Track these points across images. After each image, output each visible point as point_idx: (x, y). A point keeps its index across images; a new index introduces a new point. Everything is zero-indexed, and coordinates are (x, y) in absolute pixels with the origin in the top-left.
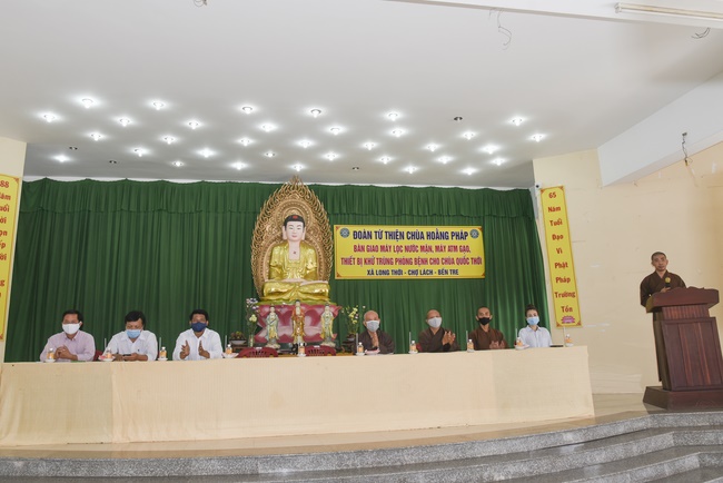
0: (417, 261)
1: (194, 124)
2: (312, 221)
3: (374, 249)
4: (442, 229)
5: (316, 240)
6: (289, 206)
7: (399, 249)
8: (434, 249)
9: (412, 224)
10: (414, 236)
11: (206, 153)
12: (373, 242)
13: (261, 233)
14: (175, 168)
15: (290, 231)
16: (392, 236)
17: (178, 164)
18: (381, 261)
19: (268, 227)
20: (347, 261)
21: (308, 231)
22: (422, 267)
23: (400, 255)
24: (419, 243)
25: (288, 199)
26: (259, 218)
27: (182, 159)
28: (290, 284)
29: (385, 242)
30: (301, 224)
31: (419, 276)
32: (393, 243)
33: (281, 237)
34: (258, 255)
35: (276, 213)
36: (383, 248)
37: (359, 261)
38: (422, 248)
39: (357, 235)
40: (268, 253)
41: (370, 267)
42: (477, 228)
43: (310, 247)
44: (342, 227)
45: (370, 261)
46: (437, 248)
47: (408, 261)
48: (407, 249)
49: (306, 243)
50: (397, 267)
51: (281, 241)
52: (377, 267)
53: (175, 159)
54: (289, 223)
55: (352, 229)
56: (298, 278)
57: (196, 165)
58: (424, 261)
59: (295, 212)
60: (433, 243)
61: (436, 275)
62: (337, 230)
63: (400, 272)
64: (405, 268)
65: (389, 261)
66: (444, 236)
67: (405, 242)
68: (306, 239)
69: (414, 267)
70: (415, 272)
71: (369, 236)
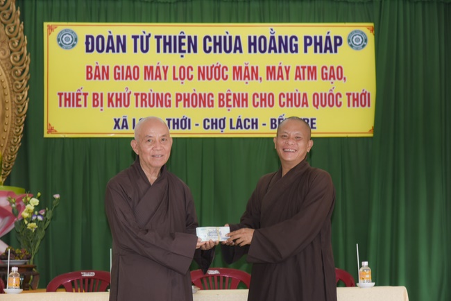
0: (224, 100)
3: (130, 73)
4: (283, 30)
7: (184, 73)
8: (262, 73)
9: (216, 18)
10: (220, 44)
12: (130, 58)
16: (170, 44)
18: (144, 99)
20: (70, 100)
22: (235, 113)
23: (188, 87)
24: (230, 60)
29: (154, 58)
31: (228, 133)
32: (172, 60)
36: (149, 72)
37: (97, 100)
38: (237, 71)
39: (92, 44)
41: (120, 112)
42: (366, 28)
44: (60, 27)
45: (120, 100)
46: (271, 72)
47: (203, 100)
48: (203, 73)
50: (178, 112)
52: (135, 113)
55: (84, 30)
58: (241, 100)
60: (262, 61)
61: (264, 131)
62: (53, 32)
63: (185, 123)
64: (197, 115)
65: (161, 100)
66: (286, 45)
67: (200, 59)
69: (216, 112)
70: (217, 123)
71: (121, 45)
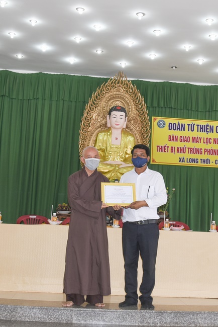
1: (34, 21)
2: (133, 112)
3: (186, 140)
5: (136, 128)
6: (113, 98)
7: (208, 141)
11: (44, 48)
12: (186, 133)
13: (88, 120)
14: (17, 60)
15: (113, 120)
16: (202, 129)
17: (20, 56)
18: (192, 150)
19: (94, 116)
20: (162, 149)
21: (129, 121)
23: (209, 147)
25: (114, 92)
26: (87, 107)
27: (24, 52)
28: (111, 165)
29: (196, 134)
30: (123, 114)
32: (203, 135)
33: (105, 125)
34: (84, 139)
35: (102, 103)
36: (194, 139)
37: (172, 150)
39: (171, 127)
40: (93, 138)
41: (181, 155)
43: (131, 135)
44: (159, 119)
45: (182, 150)
47: (215, 152)
48: (216, 141)
49: (126, 131)
50: (205, 156)
51: (106, 128)
52: (187, 156)
53: (17, 51)
54: (113, 113)
55: (167, 121)
56: (119, 160)
57: (35, 58)
59: (119, 103)
62: (155, 121)
63: (208, 161)
64: (212, 158)
65: (198, 151)
67: (214, 135)
68: (127, 127)
71: (183, 127)
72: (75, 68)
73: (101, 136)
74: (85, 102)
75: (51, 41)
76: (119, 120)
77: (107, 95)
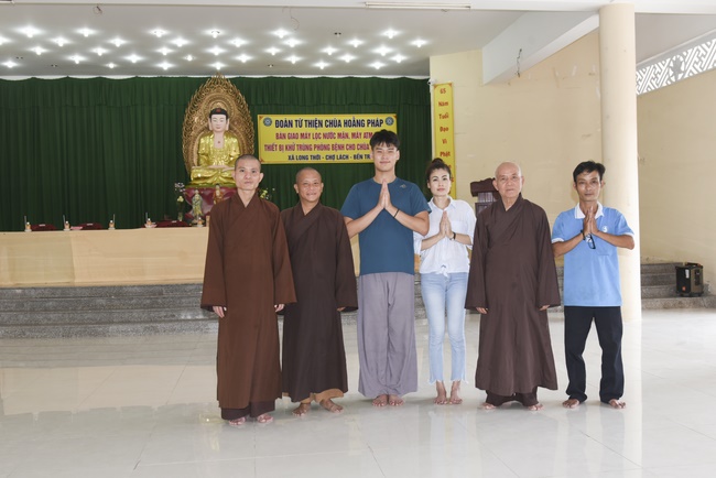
0: (334, 147)
1: (118, 42)
2: (235, 112)
3: (294, 136)
4: (359, 117)
5: (240, 129)
6: (214, 99)
7: (317, 136)
8: (350, 135)
9: (330, 112)
10: (332, 124)
11: (134, 58)
12: (294, 130)
13: (190, 124)
14: (108, 68)
15: (214, 123)
16: (311, 124)
17: (111, 66)
18: (301, 147)
19: (196, 119)
20: (270, 148)
21: (232, 122)
22: (339, 153)
23: (318, 142)
24: (336, 130)
25: (213, 93)
26: (188, 111)
27: (115, 62)
28: (214, 170)
29: (305, 129)
30: (224, 116)
31: (336, 161)
32: (312, 130)
33: (207, 128)
34: (188, 144)
35: (203, 106)
36: (302, 135)
37: (281, 148)
38: (339, 135)
39: (278, 124)
40: (197, 142)
41: (291, 153)
42: (393, 116)
43: (234, 137)
44: (265, 116)
45: (290, 148)
46: (353, 135)
47: (326, 147)
48: (325, 136)
49: (230, 132)
50: (315, 152)
51: (207, 131)
52: (297, 153)
53: (108, 62)
54: (214, 116)
55: (274, 118)
56: (222, 164)
57: (126, 67)
58: (341, 147)
59: (220, 105)
60: (350, 130)
61: (351, 160)
62: (261, 119)
63: (318, 157)
64: (323, 154)
65: (308, 148)
66: (360, 124)
67: (323, 130)
68: (230, 128)
69: (331, 153)
70: (332, 157)
71: (291, 124)
72: (171, 71)
73: (202, 141)
74: (186, 106)
75: (140, 53)
76: (219, 123)
77: (207, 97)
